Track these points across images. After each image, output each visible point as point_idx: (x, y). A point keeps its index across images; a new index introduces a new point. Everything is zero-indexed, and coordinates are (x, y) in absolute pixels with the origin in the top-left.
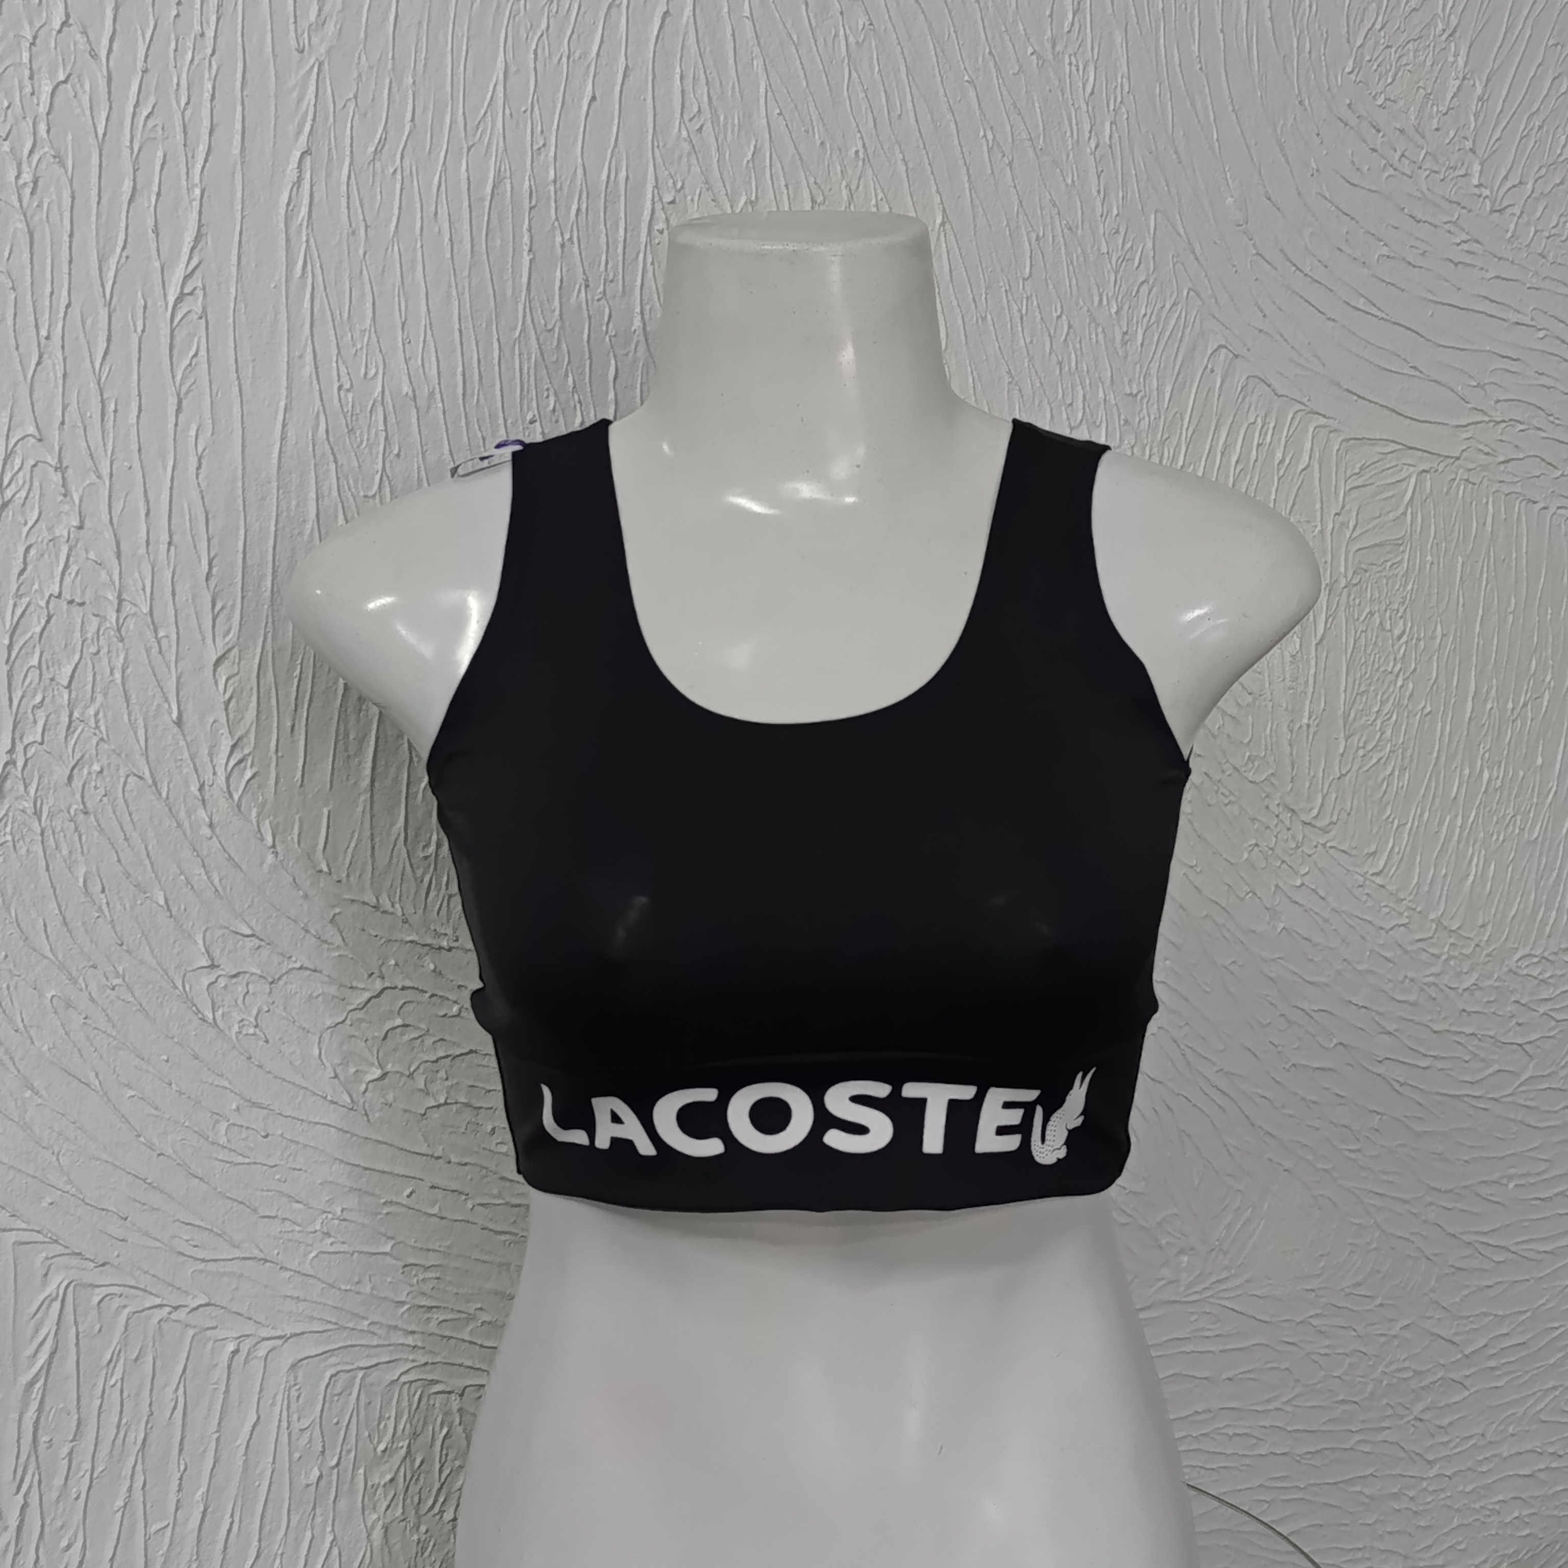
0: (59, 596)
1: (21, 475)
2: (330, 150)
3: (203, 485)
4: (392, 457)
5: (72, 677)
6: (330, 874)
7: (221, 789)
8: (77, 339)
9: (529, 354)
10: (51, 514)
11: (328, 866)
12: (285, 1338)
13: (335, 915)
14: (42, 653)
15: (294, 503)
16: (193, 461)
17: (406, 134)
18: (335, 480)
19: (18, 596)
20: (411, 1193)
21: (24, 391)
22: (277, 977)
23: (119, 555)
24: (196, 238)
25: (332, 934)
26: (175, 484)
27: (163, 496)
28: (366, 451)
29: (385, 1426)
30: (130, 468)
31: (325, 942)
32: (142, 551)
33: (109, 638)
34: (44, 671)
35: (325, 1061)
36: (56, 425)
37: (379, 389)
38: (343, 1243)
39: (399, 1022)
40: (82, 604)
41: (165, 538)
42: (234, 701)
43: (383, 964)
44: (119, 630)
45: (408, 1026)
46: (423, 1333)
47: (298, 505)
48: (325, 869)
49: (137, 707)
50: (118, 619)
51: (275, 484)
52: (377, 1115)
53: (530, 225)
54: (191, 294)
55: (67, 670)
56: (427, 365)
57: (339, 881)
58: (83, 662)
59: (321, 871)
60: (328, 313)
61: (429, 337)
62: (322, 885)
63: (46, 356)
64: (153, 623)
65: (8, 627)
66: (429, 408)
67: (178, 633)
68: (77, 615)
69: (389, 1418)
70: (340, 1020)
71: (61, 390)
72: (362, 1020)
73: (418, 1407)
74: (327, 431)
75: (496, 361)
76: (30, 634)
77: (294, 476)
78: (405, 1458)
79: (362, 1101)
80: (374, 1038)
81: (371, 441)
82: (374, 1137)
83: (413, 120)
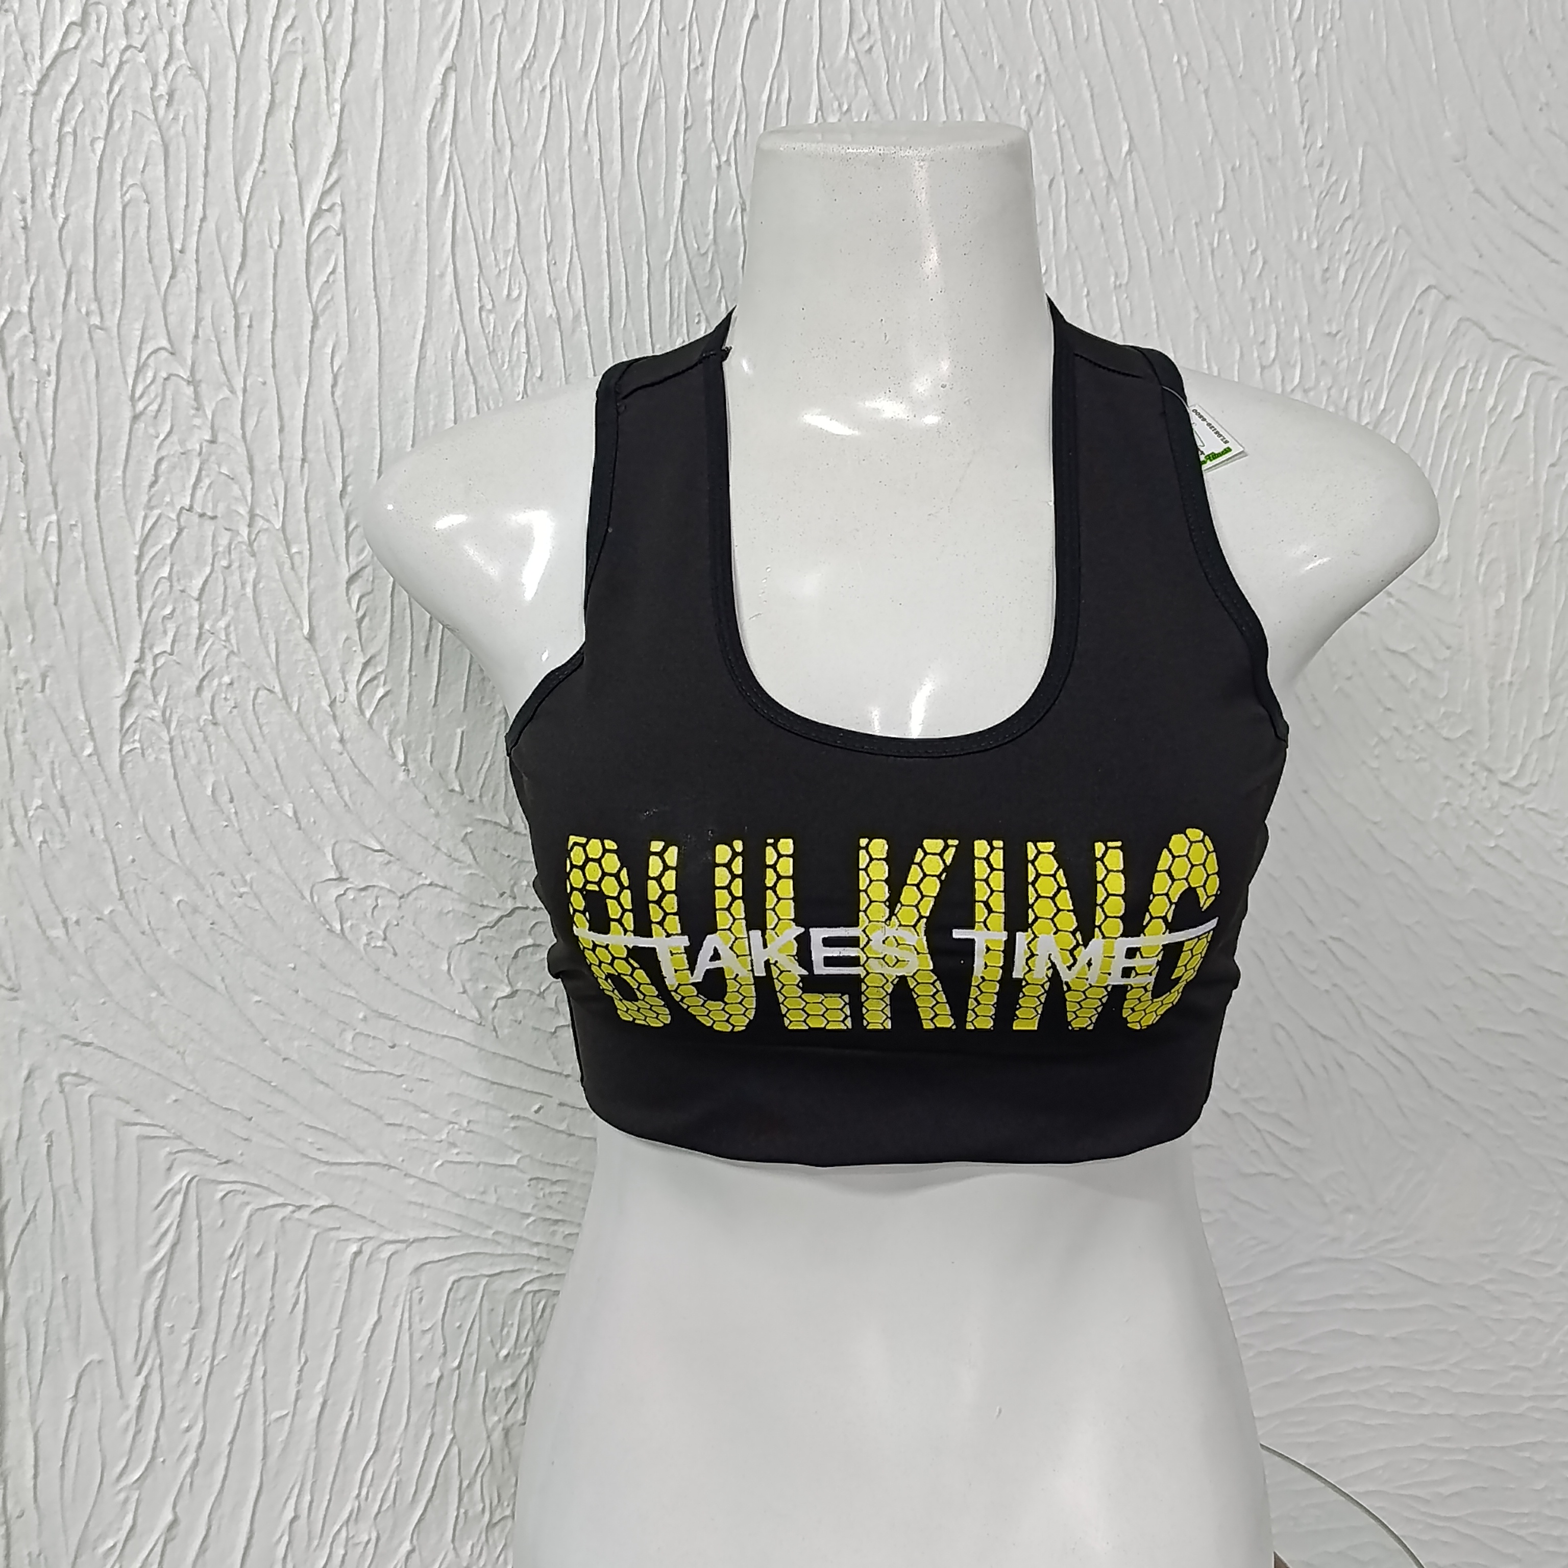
0: (190, 509)
1: (153, 387)
2: (476, 66)
3: (339, 403)
4: (534, 380)
5: (202, 590)
6: (463, 793)
7: (353, 705)
8: (212, 253)
9: (681, 280)
10: (184, 428)
11: (461, 786)
12: (409, 1243)
13: (466, 834)
14: (172, 565)
15: (432, 423)
16: (329, 378)
17: (556, 51)
18: (474, 402)
19: (149, 507)
20: (539, 1109)
21: (157, 305)
22: (406, 892)
23: (251, 470)
24: (335, 153)
25: (463, 853)
26: (311, 401)
27: (297, 413)
28: (508, 373)
29: (508, 1332)
30: (264, 383)
31: (456, 860)
32: (276, 466)
33: (241, 552)
34: (175, 584)
35: (453, 976)
36: (190, 338)
37: (522, 309)
38: (469, 1153)
39: (530, 941)
40: (214, 518)
41: (299, 454)
42: (367, 620)
43: (515, 884)
44: (251, 544)
45: (539, 946)
46: (548, 1245)
47: (436, 425)
48: (457, 789)
49: (268, 622)
50: (249, 534)
51: (412, 404)
52: (506, 1031)
53: (684, 146)
54: (329, 210)
55: (198, 583)
56: (573, 288)
57: (472, 801)
58: (214, 575)
59: (452, 791)
60: (471, 233)
61: (576, 259)
62: (454, 804)
63: (180, 270)
64: (286, 539)
65: (138, 538)
66: (574, 331)
67: (310, 549)
68: (209, 528)
69: (512, 1324)
70: (470, 937)
71: (194, 304)
72: (492, 938)
73: (541, 1316)
74: (467, 352)
75: (645, 285)
76: (160, 546)
77: (432, 396)
78: (528, 1364)
79: (490, 1017)
80: (504, 956)
81: (513, 363)
82: (502, 1052)
83: (564, 36)
